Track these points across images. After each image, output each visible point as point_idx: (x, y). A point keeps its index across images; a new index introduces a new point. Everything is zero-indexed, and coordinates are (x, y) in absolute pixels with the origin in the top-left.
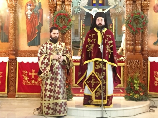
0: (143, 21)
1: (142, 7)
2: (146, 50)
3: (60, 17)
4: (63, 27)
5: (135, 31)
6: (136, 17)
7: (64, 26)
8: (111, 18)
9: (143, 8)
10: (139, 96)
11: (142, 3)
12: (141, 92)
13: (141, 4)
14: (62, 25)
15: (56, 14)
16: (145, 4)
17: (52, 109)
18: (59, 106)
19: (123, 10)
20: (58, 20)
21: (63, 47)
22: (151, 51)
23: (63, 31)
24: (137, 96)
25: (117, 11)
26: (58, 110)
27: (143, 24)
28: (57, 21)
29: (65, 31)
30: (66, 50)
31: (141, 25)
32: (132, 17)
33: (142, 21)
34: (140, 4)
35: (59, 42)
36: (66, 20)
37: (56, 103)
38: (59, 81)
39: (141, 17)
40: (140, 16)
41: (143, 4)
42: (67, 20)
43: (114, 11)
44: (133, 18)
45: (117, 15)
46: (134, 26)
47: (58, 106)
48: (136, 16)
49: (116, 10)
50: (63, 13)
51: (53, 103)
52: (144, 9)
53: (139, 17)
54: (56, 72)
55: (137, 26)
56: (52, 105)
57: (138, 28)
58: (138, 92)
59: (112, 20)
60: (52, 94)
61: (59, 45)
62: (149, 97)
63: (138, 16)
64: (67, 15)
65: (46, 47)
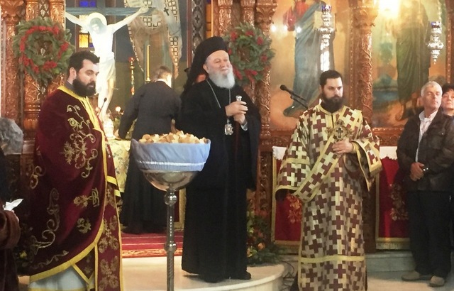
0: (260, 52)
1: (256, 14)
2: (266, 130)
3: (37, 37)
4: (45, 64)
5: (241, 79)
6: (243, 43)
7: (48, 62)
8: (132, 41)
9: (260, 18)
10: (255, 251)
11: (259, 4)
12: (260, 240)
13: (255, 6)
14: (42, 59)
15: (26, 28)
16: (265, 7)
17: (320, 279)
18: (335, 272)
19: (163, 21)
20: (32, 46)
21: (356, 120)
22: (279, 132)
23: (45, 76)
24: (251, 253)
25: (147, 22)
26: (332, 282)
27: (262, 61)
28: (30, 48)
29: (50, 76)
30: (364, 128)
31: (256, 62)
32: (235, 41)
33: (258, 52)
34: (251, 7)
35: (345, 108)
36: (54, 44)
37: (328, 262)
38: (338, 208)
39: (257, 43)
40: (253, 39)
41: (260, 7)
42: (57, 44)
43: (140, 23)
44: (237, 44)
45: (147, 34)
46: (240, 66)
47: (331, 271)
48: (244, 40)
49: (145, 20)
50: (46, 26)
51: (322, 264)
52: (263, 22)
53: (252, 41)
54: (330, 185)
55: (247, 66)
56: (321, 268)
57: (250, 72)
58: (253, 242)
59: (133, 46)
60: (320, 241)
61: (345, 116)
62: (280, 254)
63: (249, 40)
64: (58, 32)
65: (308, 120)
